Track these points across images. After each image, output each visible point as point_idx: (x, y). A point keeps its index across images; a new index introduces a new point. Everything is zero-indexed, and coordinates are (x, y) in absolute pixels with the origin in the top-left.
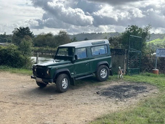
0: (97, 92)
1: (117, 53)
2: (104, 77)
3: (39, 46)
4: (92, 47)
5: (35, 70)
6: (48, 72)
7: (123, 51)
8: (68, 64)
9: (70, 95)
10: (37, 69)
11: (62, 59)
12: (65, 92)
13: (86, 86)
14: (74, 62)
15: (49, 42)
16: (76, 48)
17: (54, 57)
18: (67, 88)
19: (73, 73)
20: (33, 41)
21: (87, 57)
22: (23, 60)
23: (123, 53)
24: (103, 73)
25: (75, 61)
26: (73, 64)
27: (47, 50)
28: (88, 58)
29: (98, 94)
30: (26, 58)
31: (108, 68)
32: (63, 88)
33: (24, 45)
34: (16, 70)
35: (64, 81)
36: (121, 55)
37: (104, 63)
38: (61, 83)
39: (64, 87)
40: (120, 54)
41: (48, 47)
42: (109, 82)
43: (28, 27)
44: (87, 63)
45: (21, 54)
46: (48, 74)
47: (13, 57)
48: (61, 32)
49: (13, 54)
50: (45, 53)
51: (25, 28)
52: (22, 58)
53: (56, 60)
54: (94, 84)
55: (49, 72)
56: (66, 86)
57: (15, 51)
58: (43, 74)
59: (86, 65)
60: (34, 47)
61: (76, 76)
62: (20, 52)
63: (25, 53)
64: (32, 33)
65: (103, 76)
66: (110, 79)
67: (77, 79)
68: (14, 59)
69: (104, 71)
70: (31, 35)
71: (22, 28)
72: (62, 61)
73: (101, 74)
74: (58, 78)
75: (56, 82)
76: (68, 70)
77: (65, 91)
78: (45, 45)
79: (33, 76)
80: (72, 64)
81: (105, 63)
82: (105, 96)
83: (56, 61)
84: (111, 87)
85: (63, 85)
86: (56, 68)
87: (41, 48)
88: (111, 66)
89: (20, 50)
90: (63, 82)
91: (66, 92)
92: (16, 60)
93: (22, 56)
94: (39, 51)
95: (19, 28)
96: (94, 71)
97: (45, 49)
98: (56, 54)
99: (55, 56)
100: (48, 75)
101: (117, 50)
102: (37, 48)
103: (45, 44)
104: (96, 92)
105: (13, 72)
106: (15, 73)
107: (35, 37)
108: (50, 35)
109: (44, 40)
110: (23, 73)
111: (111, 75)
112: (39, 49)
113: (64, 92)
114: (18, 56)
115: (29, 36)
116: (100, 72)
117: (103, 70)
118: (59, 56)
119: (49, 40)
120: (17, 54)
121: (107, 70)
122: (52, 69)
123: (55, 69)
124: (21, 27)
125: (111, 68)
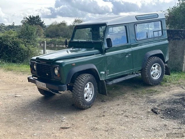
0: (152, 110)
1: (171, 37)
2: (156, 78)
3: (51, 37)
4: (135, 24)
5: (35, 67)
6: (56, 72)
7: (182, 33)
8: (94, 55)
9: (100, 117)
10: (38, 65)
11: (82, 47)
12: (90, 107)
13: (126, 95)
14: (105, 52)
15: (62, 32)
16: (108, 24)
17: (68, 44)
18: (93, 100)
19: (103, 73)
20: (45, 31)
21: (128, 42)
22: (25, 51)
23: (183, 37)
24: (154, 71)
25: (106, 49)
26: (103, 56)
27: (61, 42)
28: (129, 44)
29: (156, 113)
30: (29, 49)
31: (162, 61)
32: (86, 100)
33: (26, 30)
34: (14, 66)
35: (88, 88)
36: (179, 39)
37: (156, 53)
38: (83, 92)
39: (86, 98)
40: (177, 39)
41: (61, 37)
42: (166, 86)
43: (38, 16)
44: (127, 54)
45: (22, 43)
46: (56, 74)
47: (10, 47)
48: (76, 21)
49: (10, 43)
50: (58, 45)
51: (35, 16)
52: (23, 49)
53: (71, 49)
54: (140, 91)
55: (59, 71)
56: (90, 96)
57: (13, 39)
58: (47, 74)
59: (127, 57)
60: (45, 38)
61: (108, 76)
62: (20, 40)
63: (27, 42)
64: (43, 22)
65: (154, 75)
66: (166, 81)
67: (110, 83)
68: (13, 51)
69: (157, 66)
70: (41, 24)
71: (32, 17)
72: (83, 51)
73: (152, 73)
74: (75, 83)
75: (73, 91)
76: (95, 67)
77: (89, 105)
78: (58, 36)
79: (31, 78)
80: (100, 56)
81: (159, 53)
82: (174, 119)
83: (72, 51)
84: (174, 97)
85: (85, 95)
86: (71, 64)
87: (54, 39)
88: (167, 59)
89: (21, 37)
90: (86, 89)
91: (92, 107)
92: (15, 52)
93: (23, 46)
94: (51, 43)
95: (28, 18)
96: (140, 68)
97: (58, 40)
98: (72, 38)
99: (70, 42)
100: (56, 76)
101: (171, 32)
102: (49, 39)
103: (57, 34)
104: (150, 110)
105: (9, 70)
106: (11, 70)
107: (47, 27)
108: (64, 24)
109: (57, 30)
110: (23, 71)
111: (168, 73)
112: (51, 40)
113: (87, 108)
114: (17, 46)
115: (40, 26)
116: (150, 70)
117: (154, 66)
118: (78, 42)
119: (62, 30)
120: (16, 44)
121: (162, 66)
122: (64, 65)
123: (71, 66)
124: (30, 16)
125: (166, 63)
